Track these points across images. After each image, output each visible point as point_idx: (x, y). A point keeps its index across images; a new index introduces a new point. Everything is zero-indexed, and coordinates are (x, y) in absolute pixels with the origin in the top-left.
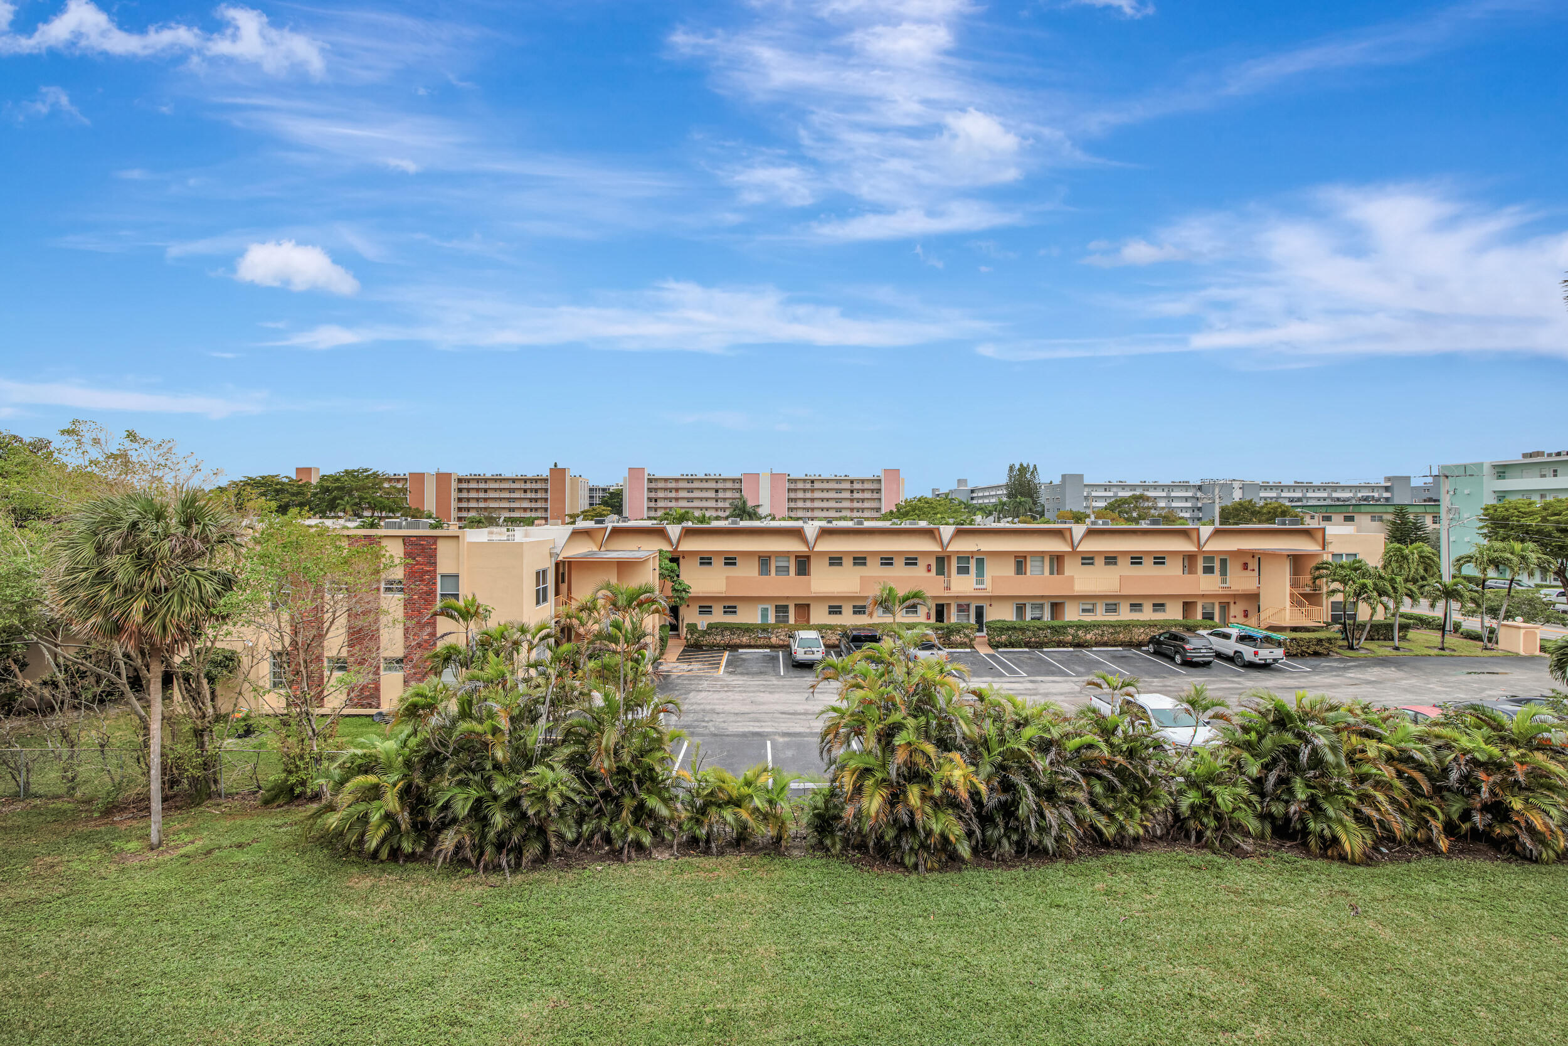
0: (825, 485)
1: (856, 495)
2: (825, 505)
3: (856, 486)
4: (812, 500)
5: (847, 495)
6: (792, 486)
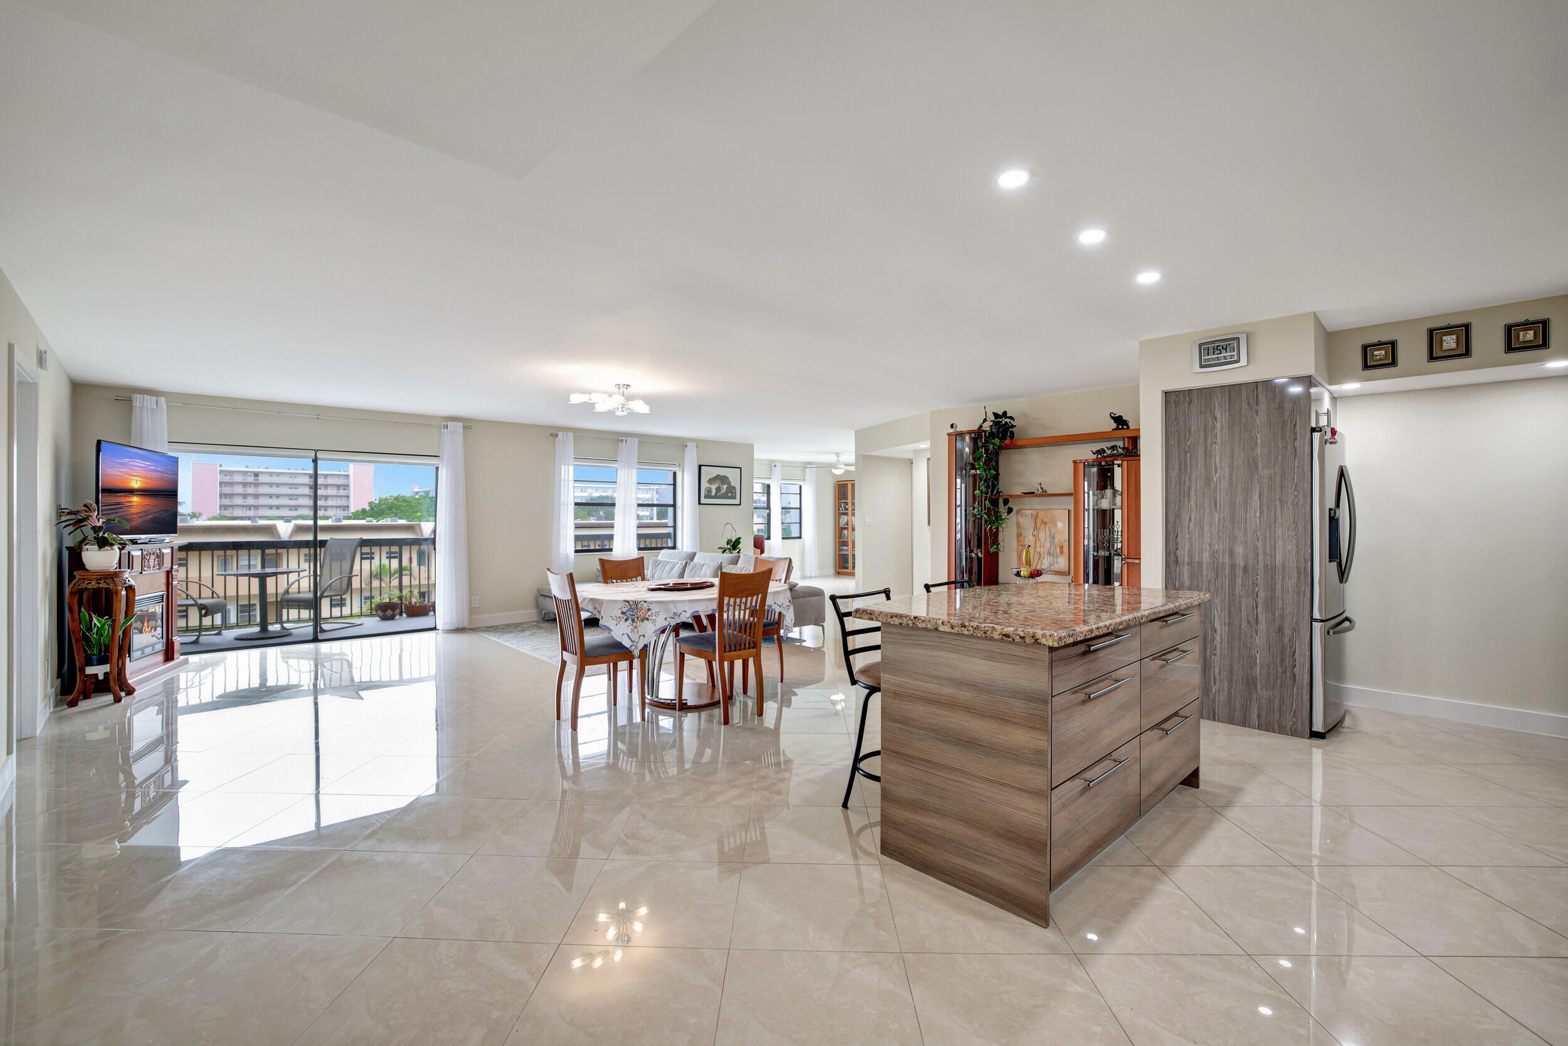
2: (274, 501)
6: (227, 479)
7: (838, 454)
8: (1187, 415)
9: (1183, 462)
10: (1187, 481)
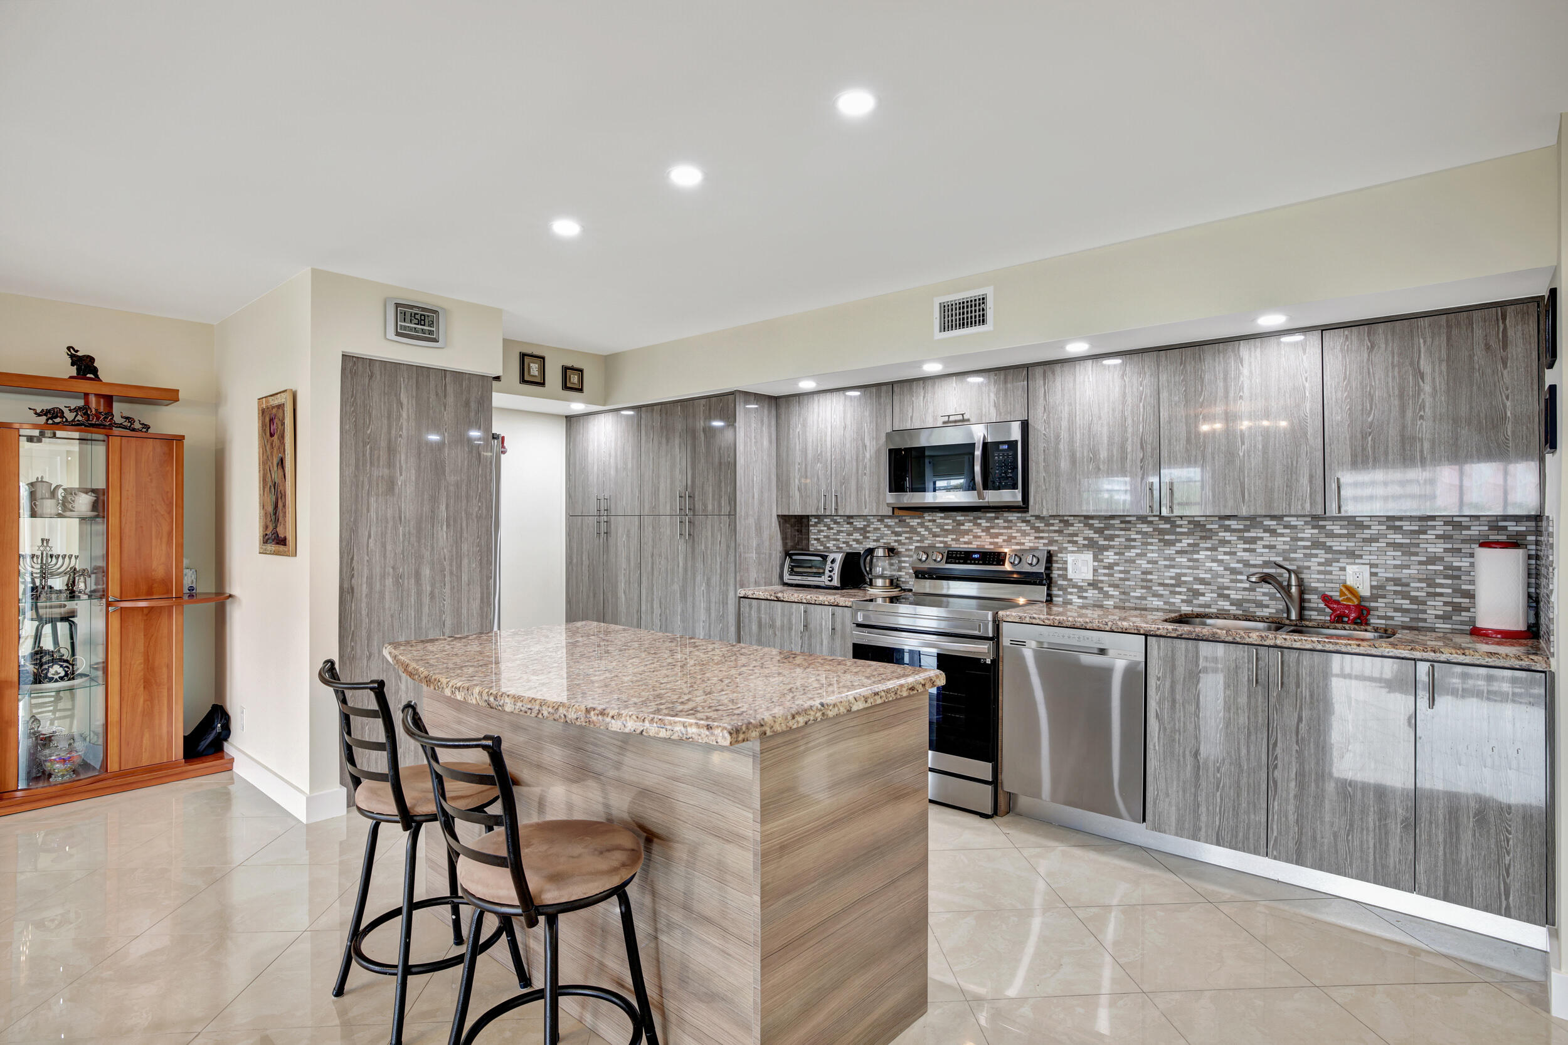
8: (367, 393)
9: (361, 455)
10: (366, 483)
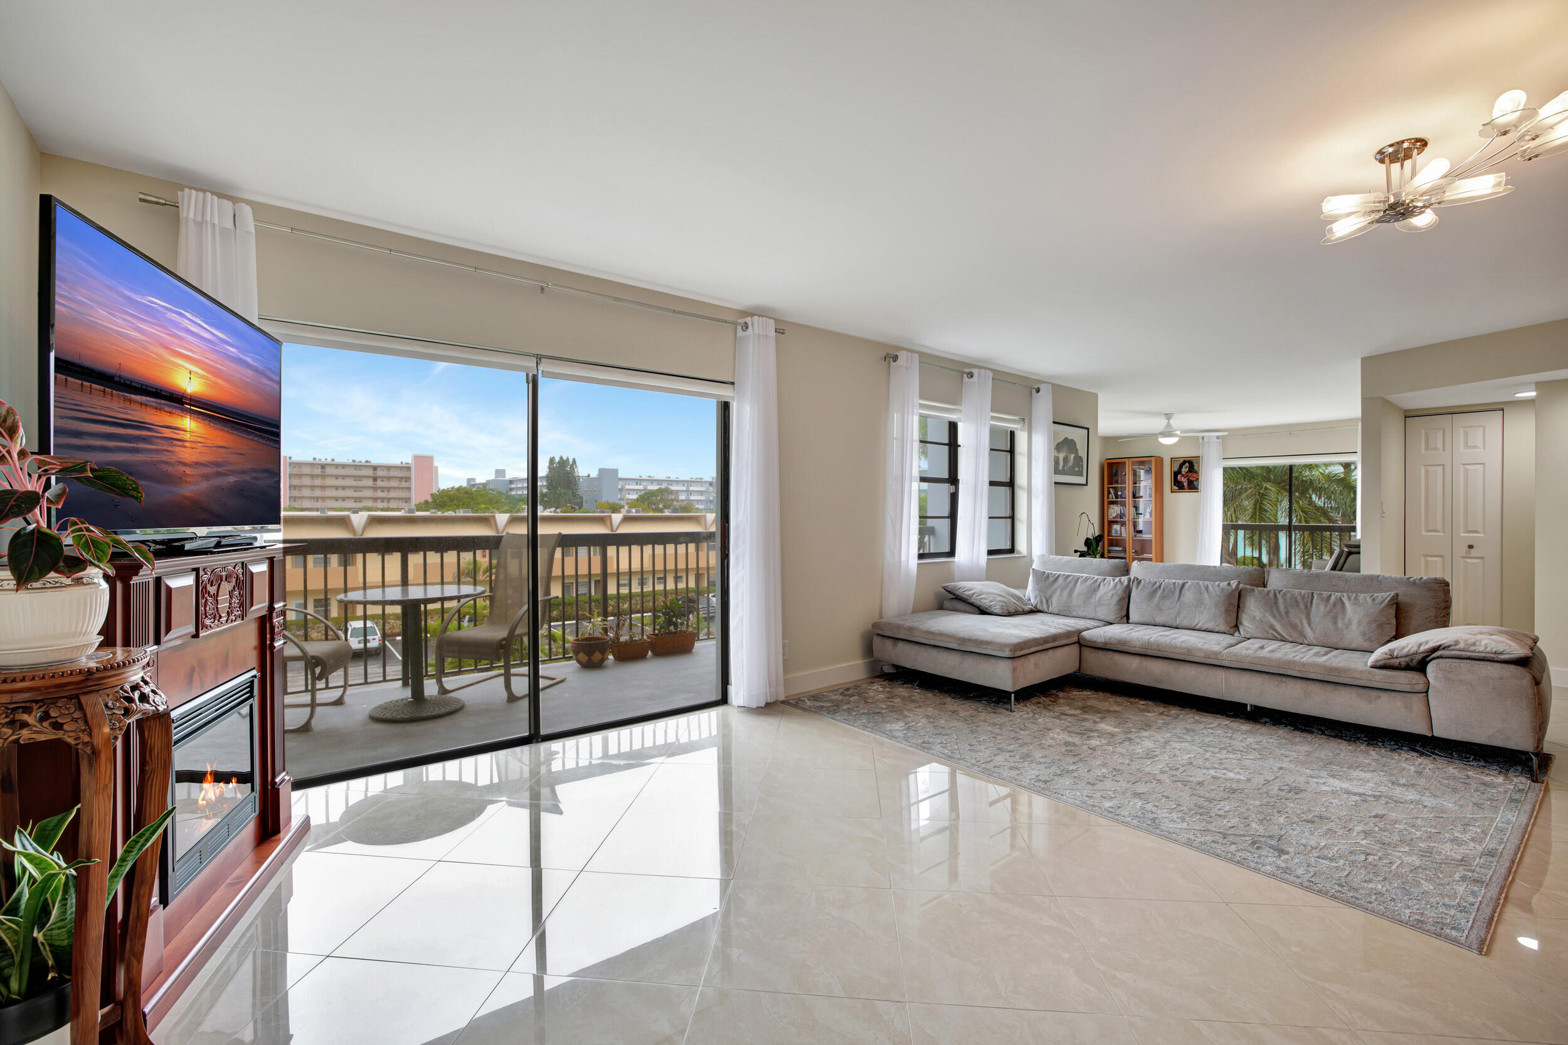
0: (340, 471)
1: (379, 483)
2: (341, 493)
3: (380, 473)
4: (323, 488)
5: (370, 483)
6: (296, 471)
7: (1168, 416)
